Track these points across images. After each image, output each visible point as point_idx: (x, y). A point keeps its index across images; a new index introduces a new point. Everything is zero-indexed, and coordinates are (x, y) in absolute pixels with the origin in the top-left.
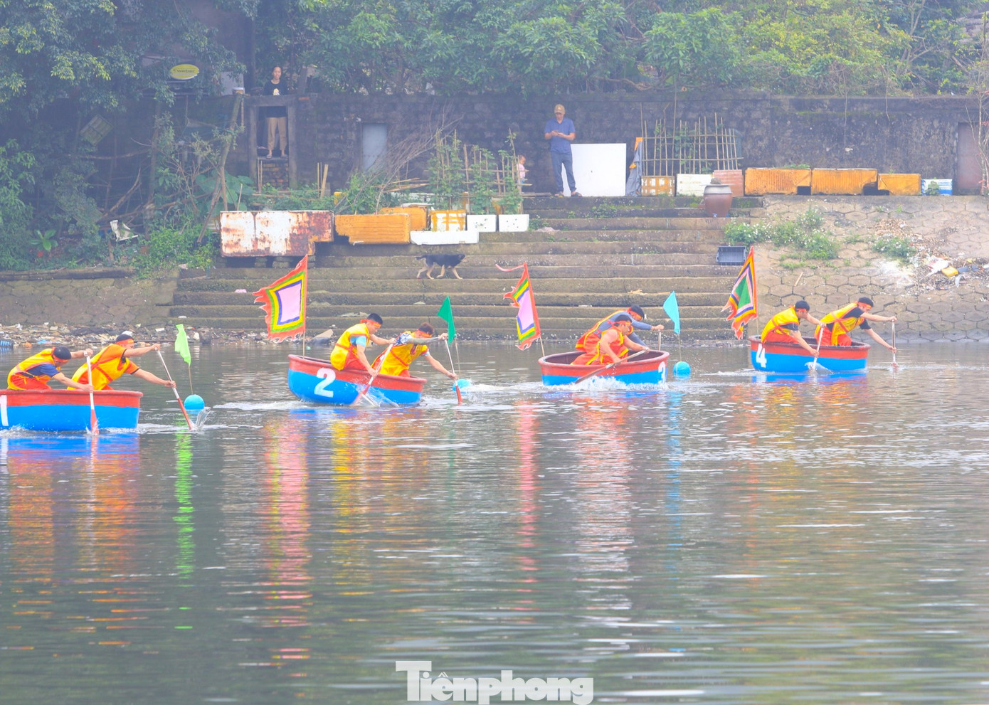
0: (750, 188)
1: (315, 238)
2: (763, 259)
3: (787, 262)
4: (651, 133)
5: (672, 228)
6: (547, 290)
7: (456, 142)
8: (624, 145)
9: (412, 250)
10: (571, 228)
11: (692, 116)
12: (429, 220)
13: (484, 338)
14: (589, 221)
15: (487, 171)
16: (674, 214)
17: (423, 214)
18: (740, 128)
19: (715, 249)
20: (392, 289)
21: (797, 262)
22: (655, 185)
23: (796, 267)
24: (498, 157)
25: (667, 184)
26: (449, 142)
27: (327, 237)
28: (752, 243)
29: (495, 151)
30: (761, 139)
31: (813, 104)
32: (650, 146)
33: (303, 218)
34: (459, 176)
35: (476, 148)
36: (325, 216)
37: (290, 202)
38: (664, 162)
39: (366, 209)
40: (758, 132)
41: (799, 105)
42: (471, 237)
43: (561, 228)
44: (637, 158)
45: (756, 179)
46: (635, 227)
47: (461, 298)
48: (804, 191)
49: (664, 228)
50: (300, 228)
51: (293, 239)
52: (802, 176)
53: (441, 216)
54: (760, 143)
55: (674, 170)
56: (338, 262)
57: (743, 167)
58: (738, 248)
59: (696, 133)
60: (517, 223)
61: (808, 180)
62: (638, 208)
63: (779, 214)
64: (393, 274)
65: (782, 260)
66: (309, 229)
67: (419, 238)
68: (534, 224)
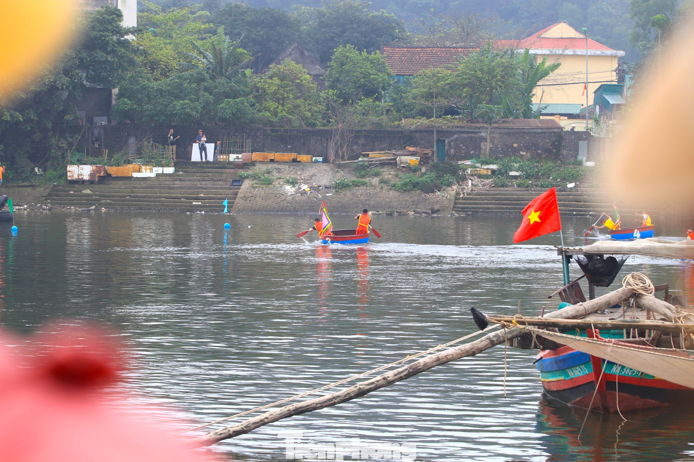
0: (253, 159)
1: (98, 175)
2: (246, 184)
3: (254, 185)
4: (223, 140)
5: (222, 173)
6: (172, 193)
7: (152, 142)
8: (214, 144)
9: (133, 179)
10: (188, 172)
11: (237, 134)
12: (140, 169)
13: (145, 210)
14: (195, 170)
15: (161, 152)
16: (225, 168)
17: (138, 167)
18: (253, 139)
19: (231, 180)
20: (121, 192)
21: (257, 185)
22: (222, 157)
23: (256, 187)
24: (165, 147)
25: (226, 158)
26: (149, 142)
27: (102, 174)
28: (245, 178)
29: (163, 145)
30: (260, 142)
31: (278, 131)
32: (222, 144)
33: (94, 167)
34: (151, 154)
35: (157, 144)
36: (101, 167)
37: (94, 162)
38: (226, 150)
39: (118, 165)
40: (259, 140)
41: (273, 131)
42: (153, 175)
43: (185, 172)
44: (217, 149)
45: (256, 156)
46: (209, 172)
47: (142, 196)
48: (272, 161)
49: (219, 173)
50: (93, 171)
51: (91, 175)
52: (272, 156)
53: (144, 167)
54: (259, 144)
55: (230, 152)
56: (107, 183)
57: (252, 151)
58: (239, 181)
59: (238, 140)
60: (170, 170)
61: (273, 157)
62: (214, 166)
63: (259, 168)
64: (123, 187)
65: (253, 185)
66: (96, 171)
67: (135, 175)
68: (176, 171)
